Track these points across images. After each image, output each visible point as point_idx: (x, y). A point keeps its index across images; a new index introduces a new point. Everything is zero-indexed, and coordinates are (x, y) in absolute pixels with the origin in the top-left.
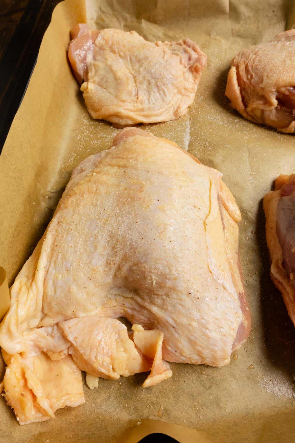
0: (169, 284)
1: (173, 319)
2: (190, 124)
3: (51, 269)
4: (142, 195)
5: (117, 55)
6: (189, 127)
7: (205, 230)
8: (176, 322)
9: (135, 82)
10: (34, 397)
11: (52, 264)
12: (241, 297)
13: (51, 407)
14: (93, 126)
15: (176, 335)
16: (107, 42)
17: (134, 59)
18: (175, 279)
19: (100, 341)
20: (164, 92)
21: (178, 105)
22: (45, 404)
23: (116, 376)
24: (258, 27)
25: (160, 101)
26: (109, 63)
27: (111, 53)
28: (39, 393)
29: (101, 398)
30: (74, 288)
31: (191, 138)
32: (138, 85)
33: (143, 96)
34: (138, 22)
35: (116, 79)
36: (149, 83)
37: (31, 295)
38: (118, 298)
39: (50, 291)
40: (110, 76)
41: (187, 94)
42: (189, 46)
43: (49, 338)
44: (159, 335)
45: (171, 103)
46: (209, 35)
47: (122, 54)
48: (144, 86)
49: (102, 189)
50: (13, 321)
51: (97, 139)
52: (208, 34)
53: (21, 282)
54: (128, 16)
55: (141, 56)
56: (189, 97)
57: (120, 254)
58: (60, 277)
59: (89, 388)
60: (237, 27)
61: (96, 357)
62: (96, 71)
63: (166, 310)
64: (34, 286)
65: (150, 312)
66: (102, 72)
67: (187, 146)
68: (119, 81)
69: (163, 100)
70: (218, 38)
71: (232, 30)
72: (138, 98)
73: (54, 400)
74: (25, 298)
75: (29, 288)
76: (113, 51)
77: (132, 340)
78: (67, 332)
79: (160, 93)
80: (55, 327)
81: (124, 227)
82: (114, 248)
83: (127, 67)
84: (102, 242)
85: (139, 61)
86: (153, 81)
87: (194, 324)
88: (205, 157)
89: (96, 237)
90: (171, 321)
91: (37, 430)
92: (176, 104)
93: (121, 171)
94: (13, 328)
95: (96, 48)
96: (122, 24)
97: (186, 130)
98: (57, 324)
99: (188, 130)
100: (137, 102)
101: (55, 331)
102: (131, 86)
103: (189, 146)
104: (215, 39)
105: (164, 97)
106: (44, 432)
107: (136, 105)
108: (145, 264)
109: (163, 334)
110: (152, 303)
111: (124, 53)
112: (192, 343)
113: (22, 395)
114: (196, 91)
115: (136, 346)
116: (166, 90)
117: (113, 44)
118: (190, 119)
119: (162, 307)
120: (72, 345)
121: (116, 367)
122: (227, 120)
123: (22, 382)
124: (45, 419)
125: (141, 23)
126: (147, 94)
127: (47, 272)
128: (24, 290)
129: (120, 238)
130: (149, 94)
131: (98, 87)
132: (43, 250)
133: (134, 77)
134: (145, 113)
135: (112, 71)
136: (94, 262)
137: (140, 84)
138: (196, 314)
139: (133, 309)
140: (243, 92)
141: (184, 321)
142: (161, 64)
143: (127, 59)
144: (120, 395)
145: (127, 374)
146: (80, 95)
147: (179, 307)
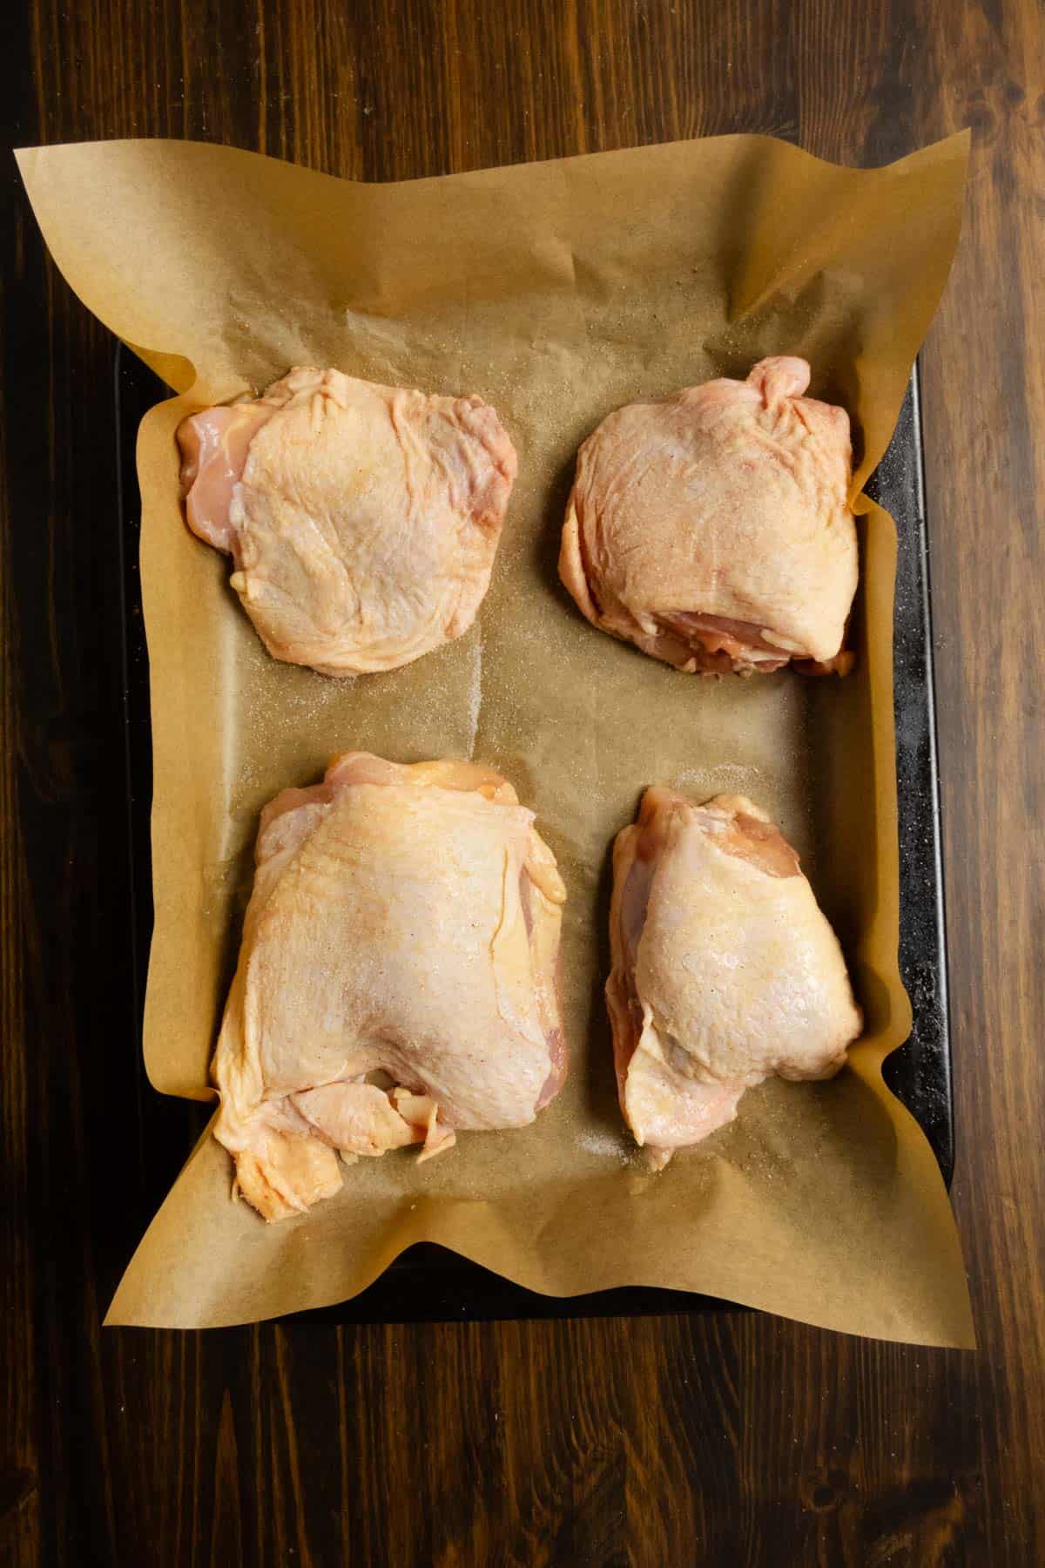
0: (438, 1049)
1: (448, 1088)
2: (483, 656)
3: (264, 1040)
4: (388, 926)
5: (302, 510)
6: (479, 663)
7: (493, 958)
8: (452, 1093)
9: (351, 580)
10: (281, 1197)
11: (266, 1033)
12: (551, 1039)
13: (303, 1201)
14: (275, 674)
15: (454, 1107)
16: (270, 478)
17: (339, 520)
18: (447, 1044)
19: (352, 1118)
20: (416, 596)
21: (452, 613)
22: (294, 1201)
23: (380, 1152)
24: (655, 316)
25: (411, 617)
26: (285, 533)
27: (286, 504)
28: (285, 1190)
29: (364, 1173)
30: (304, 1061)
31: (483, 698)
32: (358, 587)
33: (371, 613)
34: (335, 318)
35: (308, 574)
36: (382, 582)
37: (247, 1080)
38: (371, 1050)
39: (271, 1068)
40: (294, 567)
41: (471, 574)
42: (470, 431)
43: (282, 1117)
44: (433, 1105)
45: (437, 617)
46: (529, 339)
47: (311, 508)
48: (373, 590)
49: (321, 908)
50: (232, 1117)
51: (290, 714)
52: (525, 336)
53: (227, 1060)
54: (307, 305)
55: (357, 514)
56: (475, 581)
57: (363, 1014)
58: (281, 1050)
59: (345, 1163)
60: (600, 314)
61: (349, 1139)
62: (260, 553)
63: (438, 1075)
64: (247, 1068)
65: (416, 1074)
66: (273, 555)
67: (475, 721)
68: (316, 581)
69: (417, 615)
70: (552, 346)
71: (588, 322)
72: (361, 622)
73: (305, 1194)
74: (239, 1085)
75: (241, 1068)
76: (287, 498)
77: (397, 1109)
78: (304, 1111)
79: (409, 602)
80: (287, 1101)
81: (362, 980)
82: (352, 1006)
83: (327, 540)
84: (334, 998)
85: (354, 526)
86: (389, 580)
87: (476, 1095)
88: (511, 754)
89: (323, 992)
90: (445, 1091)
91: (290, 1226)
92: (448, 612)
93: (347, 871)
94: (234, 1125)
95: (249, 491)
96: (296, 328)
97: (474, 675)
98: (288, 1096)
99: (477, 672)
100: (360, 630)
101: (288, 1107)
102: (343, 591)
103: (479, 721)
104: (546, 352)
105: (420, 608)
106: (301, 1227)
107: (359, 637)
108: (401, 1029)
109: (436, 1106)
110: (419, 1063)
111: (316, 506)
112: (477, 1115)
113: (266, 1197)
114: (491, 562)
115: (401, 1116)
116: (420, 593)
117: (286, 483)
118: (483, 639)
119: (434, 1070)
120: (313, 1126)
121: (377, 1142)
122: (561, 637)
123: (261, 1182)
124: (298, 1213)
125: (344, 324)
126: (381, 607)
127: (261, 1043)
128: (234, 1072)
129: (360, 994)
130: (386, 605)
131: (273, 589)
132: (247, 1014)
133: (349, 570)
134: (381, 653)
135: (294, 553)
136: (327, 1025)
137: (362, 585)
138: (480, 1083)
139: (393, 1064)
140: (592, 582)
141: (464, 1092)
142: (404, 537)
143: (324, 517)
144: (388, 1168)
145: (394, 1147)
146: (234, 598)
147: (456, 1073)
